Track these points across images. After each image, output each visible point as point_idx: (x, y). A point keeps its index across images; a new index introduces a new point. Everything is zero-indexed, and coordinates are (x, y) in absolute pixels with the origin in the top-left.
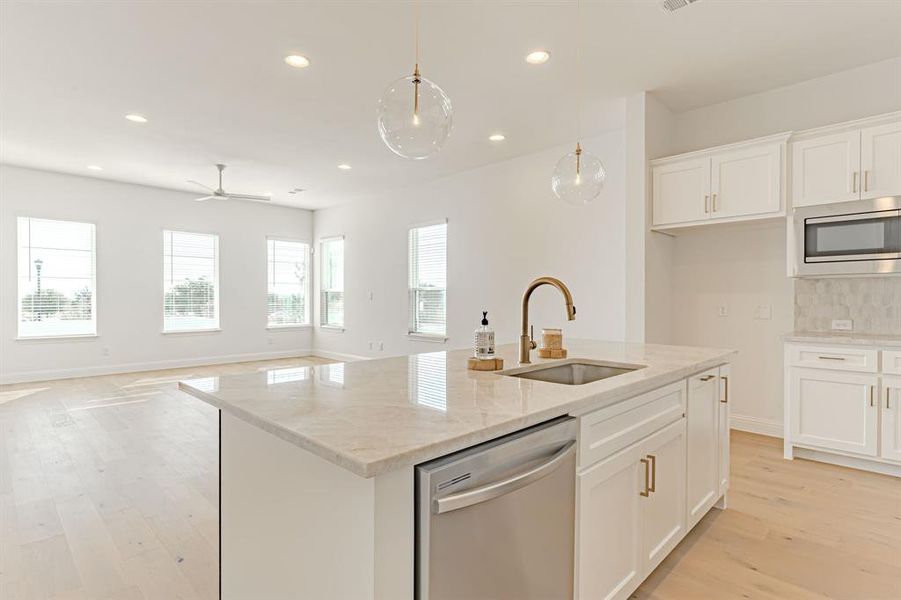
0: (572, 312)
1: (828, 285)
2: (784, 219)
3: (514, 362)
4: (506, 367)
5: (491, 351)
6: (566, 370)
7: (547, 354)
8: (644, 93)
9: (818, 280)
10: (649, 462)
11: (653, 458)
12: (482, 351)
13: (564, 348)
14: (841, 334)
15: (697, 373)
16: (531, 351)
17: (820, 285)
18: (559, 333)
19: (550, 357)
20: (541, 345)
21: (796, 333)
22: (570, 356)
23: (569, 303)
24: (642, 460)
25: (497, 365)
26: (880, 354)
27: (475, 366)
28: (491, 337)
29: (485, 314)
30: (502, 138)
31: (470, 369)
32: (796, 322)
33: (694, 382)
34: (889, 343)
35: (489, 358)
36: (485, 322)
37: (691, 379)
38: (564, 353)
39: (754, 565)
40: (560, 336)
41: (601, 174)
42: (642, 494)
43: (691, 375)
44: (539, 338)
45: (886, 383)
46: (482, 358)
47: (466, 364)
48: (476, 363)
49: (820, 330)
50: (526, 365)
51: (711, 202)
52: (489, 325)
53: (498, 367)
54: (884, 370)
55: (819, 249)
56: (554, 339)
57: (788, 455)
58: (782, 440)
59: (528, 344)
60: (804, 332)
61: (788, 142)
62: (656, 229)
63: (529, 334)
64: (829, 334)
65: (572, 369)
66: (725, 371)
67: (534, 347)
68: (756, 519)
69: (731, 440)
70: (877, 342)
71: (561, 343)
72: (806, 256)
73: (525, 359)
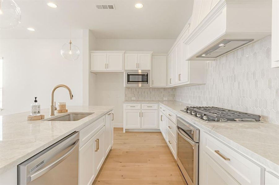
0: (72, 97)
1: (131, 89)
2: (123, 72)
3: (48, 116)
4: (46, 118)
5: (39, 112)
6: (68, 116)
7: (61, 111)
8: (88, 30)
9: (129, 88)
10: (97, 141)
11: (98, 139)
12: (35, 112)
13: (66, 109)
14: (134, 101)
15: (107, 113)
16: (55, 111)
17: (130, 89)
18: (65, 104)
19: (62, 113)
20: (58, 109)
21: (125, 101)
22: (69, 111)
23: (70, 93)
24: (96, 141)
25: (42, 118)
26: (141, 105)
27: (31, 119)
28: (39, 107)
29: (36, 98)
30: (33, 30)
31: (28, 120)
32: (125, 98)
33: (107, 116)
34: (143, 102)
35: (38, 115)
36: (36, 101)
37: (106, 115)
38: (67, 111)
39: (121, 161)
40: (65, 105)
41: (78, 52)
42: (96, 151)
43: (106, 114)
44: (57, 106)
45: (142, 111)
46: (35, 115)
47: (27, 118)
48: (32, 117)
49: (130, 100)
50: (53, 116)
51: (107, 66)
52: (37, 102)
53: (43, 118)
54: (142, 109)
55: (130, 81)
56: (63, 106)
57: (124, 132)
58: (123, 128)
59: (53, 109)
60: (127, 101)
61: (124, 53)
62: (92, 71)
63: (54, 105)
64: (132, 101)
65: (70, 116)
66: (113, 112)
67: (56, 110)
68: (120, 149)
69: (114, 131)
70: (141, 102)
71: (65, 107)
72: (128, 82)
73: (53, 114)
